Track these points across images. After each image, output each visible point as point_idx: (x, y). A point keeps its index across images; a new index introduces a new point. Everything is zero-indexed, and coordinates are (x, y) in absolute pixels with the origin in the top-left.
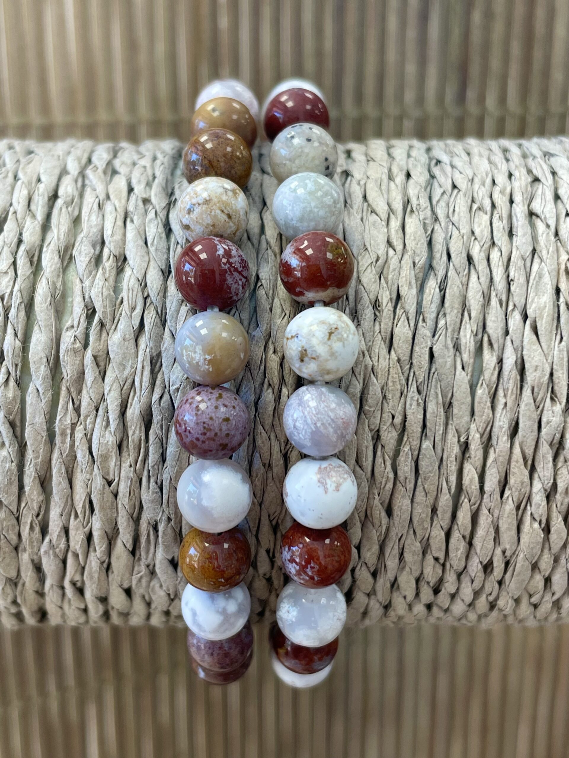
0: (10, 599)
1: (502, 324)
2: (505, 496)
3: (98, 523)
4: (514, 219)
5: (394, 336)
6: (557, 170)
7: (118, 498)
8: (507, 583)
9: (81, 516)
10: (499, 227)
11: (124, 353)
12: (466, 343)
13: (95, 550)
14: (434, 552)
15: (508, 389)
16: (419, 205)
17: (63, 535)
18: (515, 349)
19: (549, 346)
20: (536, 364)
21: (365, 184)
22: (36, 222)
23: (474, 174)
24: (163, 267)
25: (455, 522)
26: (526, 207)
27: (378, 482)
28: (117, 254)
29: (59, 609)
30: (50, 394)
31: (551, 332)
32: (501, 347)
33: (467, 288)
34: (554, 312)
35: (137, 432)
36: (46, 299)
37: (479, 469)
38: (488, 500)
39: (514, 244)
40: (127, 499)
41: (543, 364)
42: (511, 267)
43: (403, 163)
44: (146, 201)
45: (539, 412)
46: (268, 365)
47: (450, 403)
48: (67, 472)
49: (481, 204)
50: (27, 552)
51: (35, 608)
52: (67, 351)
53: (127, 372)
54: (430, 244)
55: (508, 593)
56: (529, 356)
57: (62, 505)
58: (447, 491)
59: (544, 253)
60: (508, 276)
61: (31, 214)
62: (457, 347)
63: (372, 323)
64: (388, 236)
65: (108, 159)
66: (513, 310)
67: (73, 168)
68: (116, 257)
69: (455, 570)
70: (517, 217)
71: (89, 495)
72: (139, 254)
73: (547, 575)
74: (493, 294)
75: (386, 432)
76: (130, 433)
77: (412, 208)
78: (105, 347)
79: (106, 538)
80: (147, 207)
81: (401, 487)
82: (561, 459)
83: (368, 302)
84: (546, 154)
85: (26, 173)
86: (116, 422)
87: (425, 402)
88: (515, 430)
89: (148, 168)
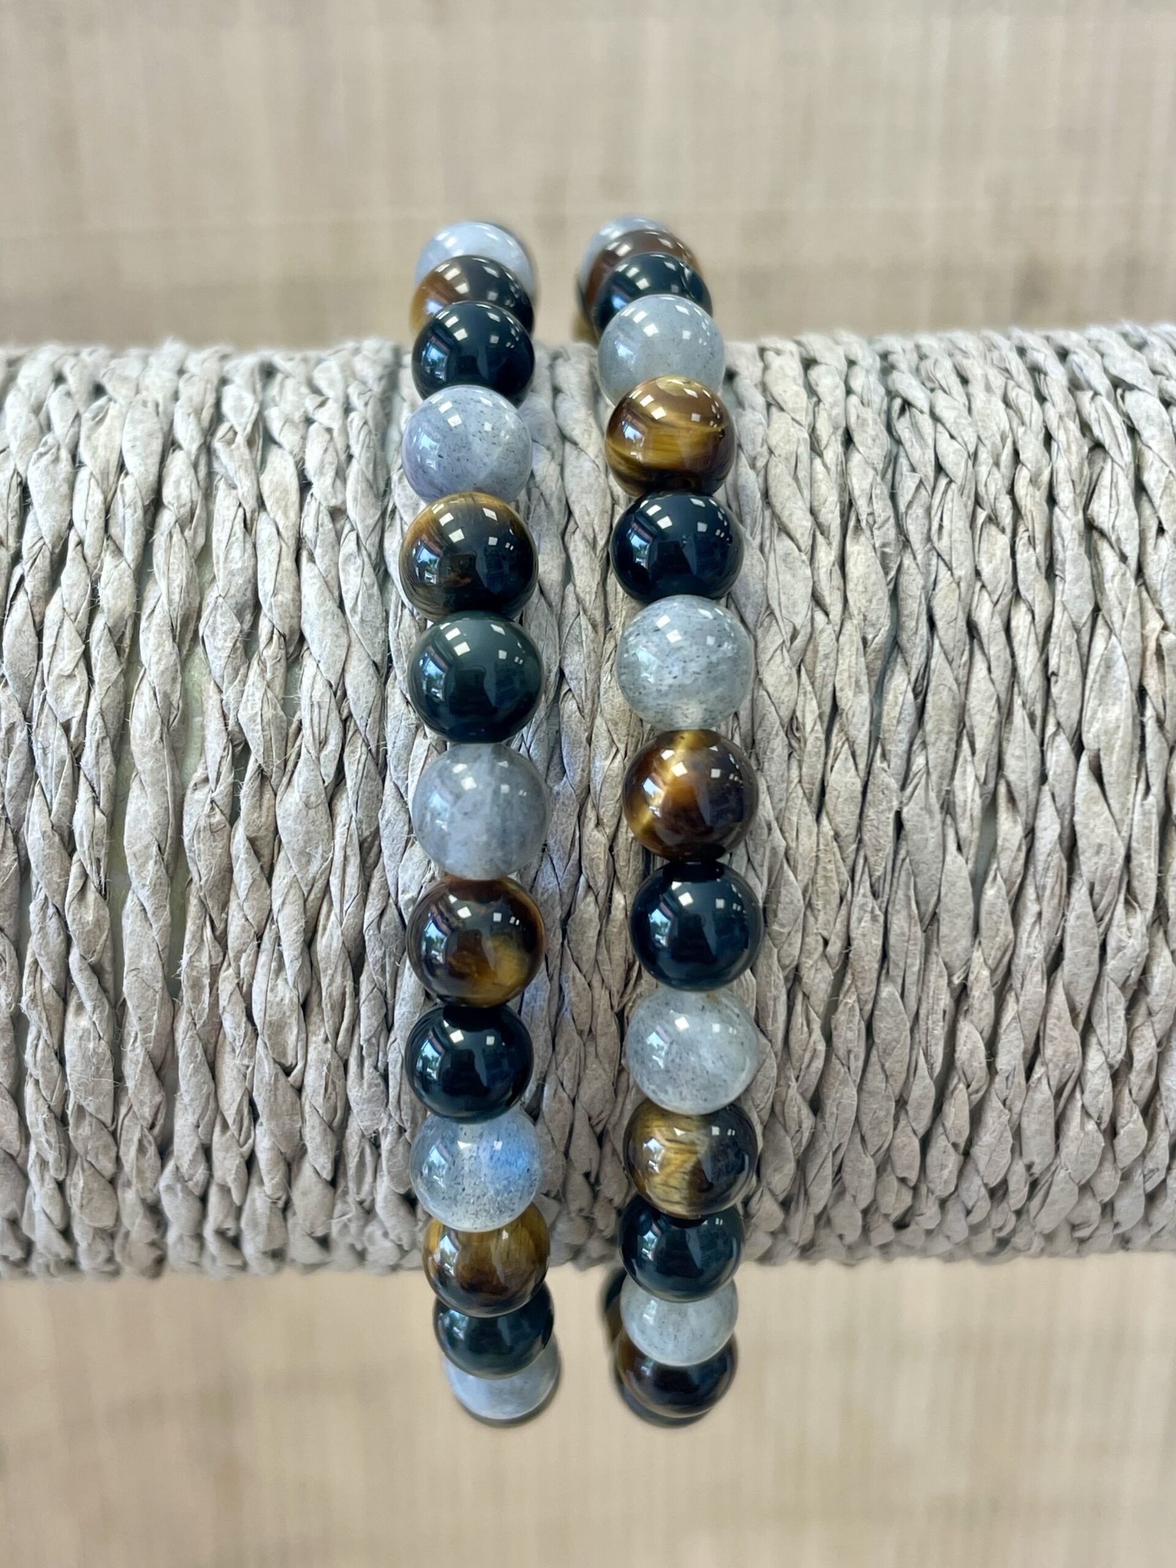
0: (103, 1255)
1: (1033, 764)
2: (1035, 1076)
3: (266, 1139)
4: (1058, 545)
5: (828, 790)
6: (1140, 425)
7: (304, 1094)
8: (1033, 1213)
9: (233, 1128)
10: (1027, 562)
11: (308, 832)
12: (965, 800)
13: (261, 1182)
14: (898, 1170)
15: (1044, 887)
16: (872, 514)
17: (201, 1158)
18: (1058, 811)
19: (1123, 805)
20: (1098, 841)
21: (766, 466)
22: (123, 565)
23: (979, 438)
24: (378, 659)
25: (938, 1121)
26: (1081, 516)
27: (795, 1057)
28: (287, 632)
29: (192, 1267)
30: (167, 912)
31: (1128, 777)
32: (1032, 807)
33: (967, 690)
34: (1134, 736)
35: (338, 979)
36: (152, 730)
37: (986, 1034)
38: (1003, 1085)
39: (1058, 598)
40: (321, 1099)
41: (1112, 841)
42: (1051, 646)
43: (837, 411)
44: (337, 513)
45: (1101, 930)
46: (585, 851)
47: (935, 916)
48: (205, 1051)
49: (994, 510)
50: (134, 1188)
51: (146, 1260)
52: (197, 831)
53: (315, 867)
54: (895, 596)
55: (1033, 1227)
56: (1086, 826)
57: (199, 1111)
58: (926, 1073)
59: (1116, 617)
60: (1046, 664)
61: (112, 547)
62: (948, 807)
63: (785, 765)
64: (814, 584)
66: (1055, 734)
67: (187, 433)
68: (284, 636)
69: (937, 1196)
70: (1063, 539)
71: (249, 1093)
72: (329, 630)
73: (1107, 1199)
74: (1018, 701)
75: (813, 970)
76: (325, 982)
77: (858, 521)
78: (271, 819)
79: (282, 1163)
80: (338, 526)
81: (840, 1066)
82: (1142, 1010)
83: (778, 724)
84: (1117, 383)
85: (95, 449)
86: (297, 965)
87: (886, 913)
88: (1055, 960)
89: (336, 433)
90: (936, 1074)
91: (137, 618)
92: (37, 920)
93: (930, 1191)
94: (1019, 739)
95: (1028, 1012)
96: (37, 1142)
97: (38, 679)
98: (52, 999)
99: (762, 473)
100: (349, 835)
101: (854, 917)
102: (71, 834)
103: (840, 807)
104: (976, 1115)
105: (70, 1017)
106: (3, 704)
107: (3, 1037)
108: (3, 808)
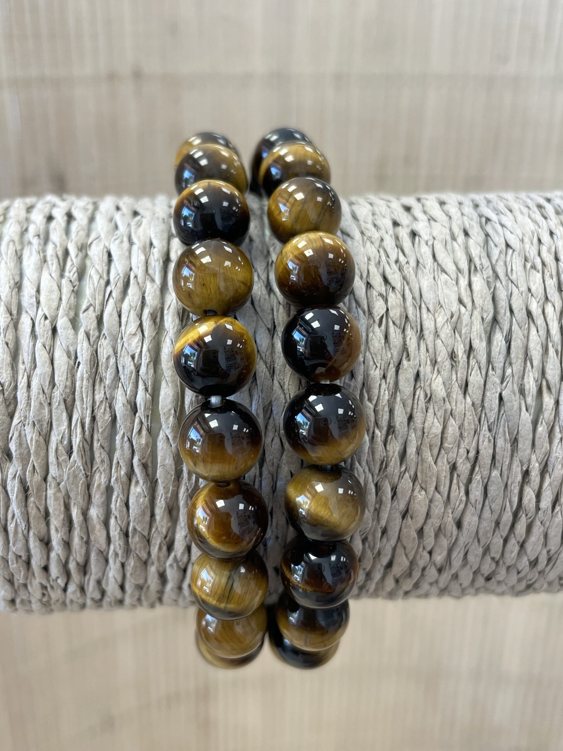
90: (513, 510)
91: (162, 309)
92: (120, 443)
93: (504, 563)
94: (552, 361)
95: (555, 482)
96: (114, 545)
97: (120, 336)
98: (125, 479)
99: (431, 247)
100: (258, 405)
101: (481, 441)
102: (135, 404)
103: (475, 391)
104: (529, 528)
105: (132, 487)
106: (105, 347)
107: (102, 497)
108: (105, 393)
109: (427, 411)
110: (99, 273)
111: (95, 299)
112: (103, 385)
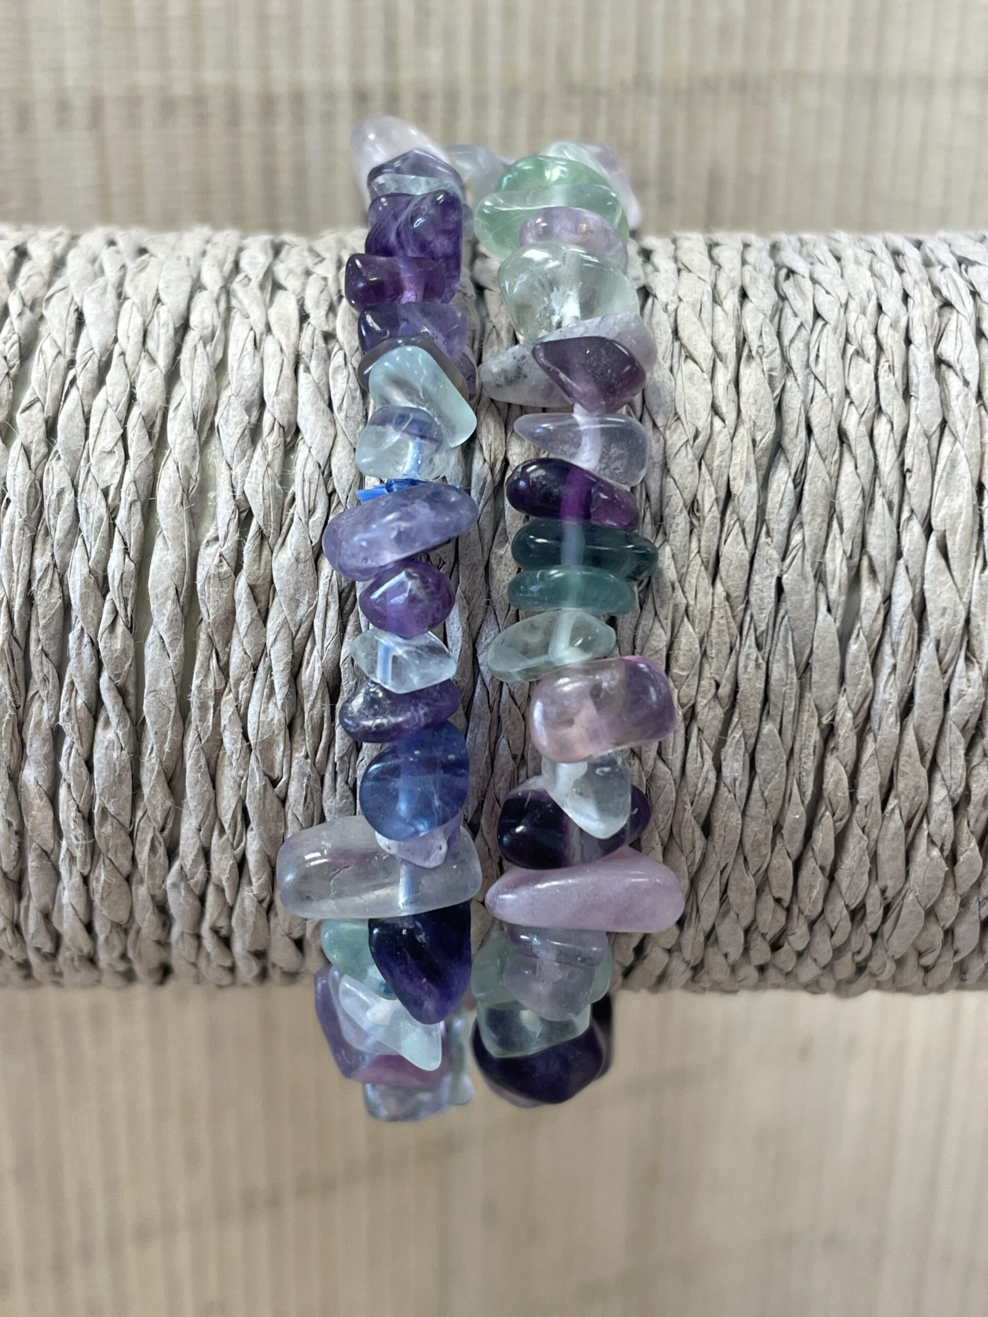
0: (116, 953)
1: (891, 542)
2: (890, 807)
3: (255, 843)
4: (913, 373)
5: (722, 559)
6: (980, 288)
7: (287, 804)
8: (886, 936)
9: (228, 832)
10: (888, 383)
11: (297, 583)
12: (835, 570)
13: (250, 883)
14: (774, 891)
15: (898, 643)
16: (762, 346)
17: (202, 860)
18: (911, 581)
19: (965, 577)
20: (944, 605)
21: (676, 310)
22: (157, 370)
23: (849, 294)
25: (808, 846)
26: (932, 351)
27: (690, 784)
28: (285, 424)
29: (191, 968)
30: (181, 644)
31: (968, 554)
32: (889, 578)
33: (837, 483)
34: (974, 521)
35: (319, 704)
36: (175, 496)
37: (849, 768)
38: (863, 814)
39: (912, 412)
40: (301, 808)
42: (906, 449)
43: (736, 274)
44: (329, 337)
45: (946, 680)
47: (808, 665)
48: (208, 764)
49: (861, 346)
50: (145, 885)
51: (155, 964)
52: (208, 578)
53: (302, 611)
54: (779, 410)
55: (886, 951)
56: (934, 593)
57: (201, 815)
58: (799, 801)
59: (959, 427)
60: (902, 463)
61: (148, 357)
62: (820, 576)
63: (687, 538)
64: (713, 397)
65: (267, 265)
66: (909, 518)
67: (212, 279)
68: (284, 428)
69: (806, 917)
70: (917, 368)
71: (242, 801)
72: (320, 424)
73: (948, 925)
74: (879, 492)
75: (706, 709)
76: (307, 706)
77: (750, 351)
78: (268, 571)
79: (268, 865)
80: (330, 347)
81: (727, 793)
82: (978, 752)
83: (681, 504)
84: (962, 262)
85: (136, 288)
86: (285, 690)
87: (768, 663)
88: (906, 708)
89: (330, 281)
90: (806, 802)
91: (166, 410)
92: (75, 646)
93: (801, 912)
94: (880, 521)
95: (884, 750)
96: (67, 839)
97: (85, 455)
98: (83, 714)
99: (673, 314)
100: (331, 586)
101: (741, 665)
102: (105, 578)
103: (731, 572)
104: (840, 841)
105: (99, 730)
106: (55, 473)
107: (44, 745)
108: (53, 555)
109: (641, 608)
110: (57, 346)
111: (46, 391)
112: (50, 542)
